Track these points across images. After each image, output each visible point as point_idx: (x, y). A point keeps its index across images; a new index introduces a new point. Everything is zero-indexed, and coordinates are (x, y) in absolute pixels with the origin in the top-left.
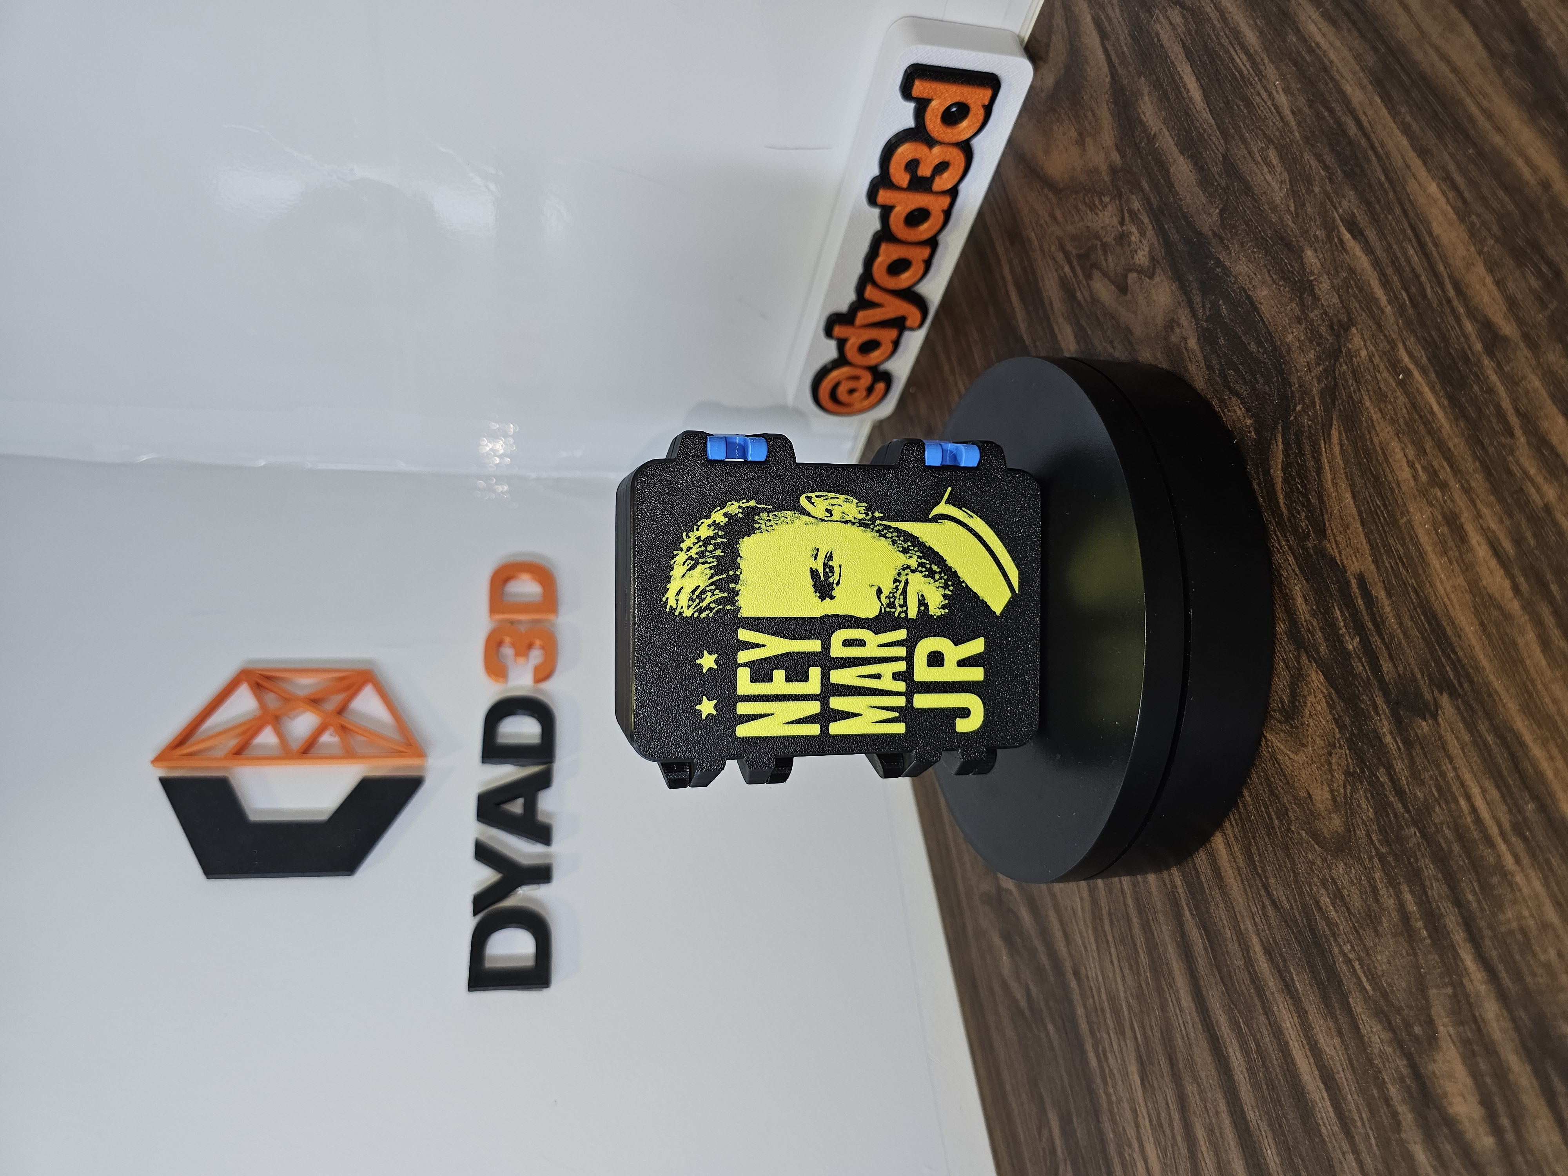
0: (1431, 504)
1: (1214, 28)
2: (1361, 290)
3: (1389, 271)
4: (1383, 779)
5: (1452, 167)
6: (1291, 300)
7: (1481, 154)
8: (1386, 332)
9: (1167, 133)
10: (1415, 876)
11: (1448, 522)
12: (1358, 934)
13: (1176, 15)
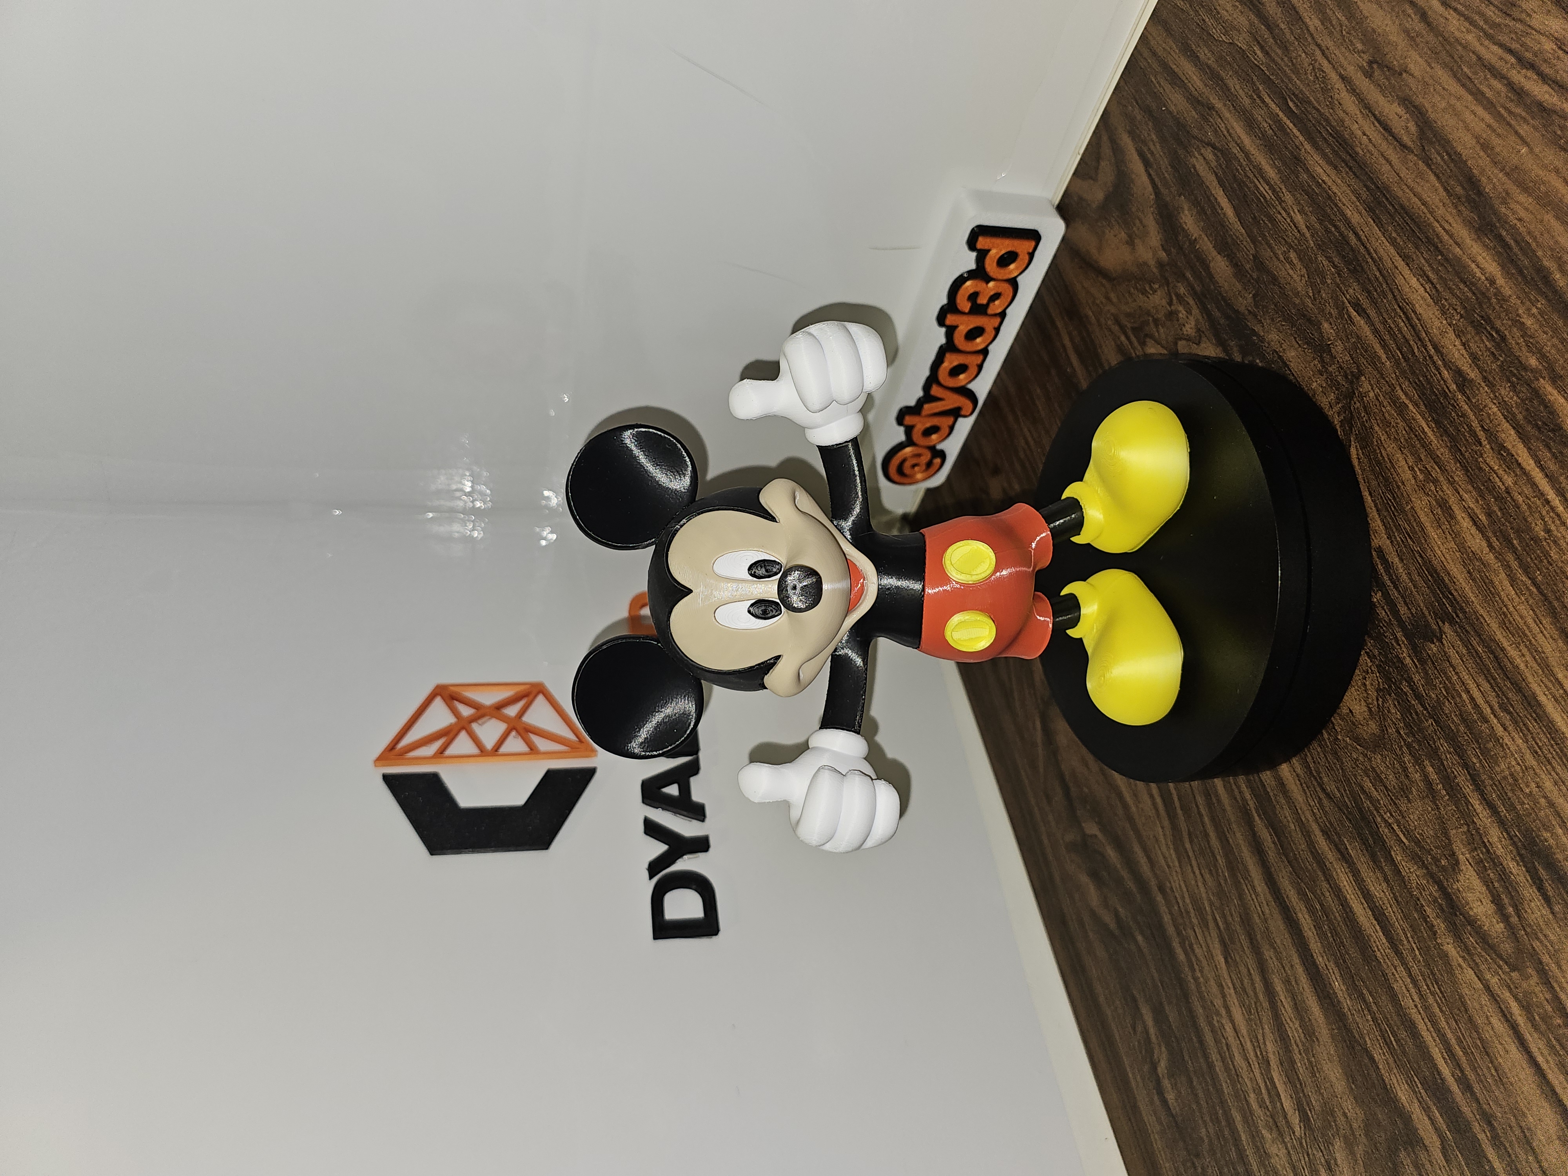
0: (1428, 495)
1: (1240, 165)
2: (1366, 351)
3: (1387, 337)
4: (1406, 689)
5: (1427, 268)
6: (1314, 358)
7: (1447, 260)
8: (1387, 379)
9: (1206, 239)
10: (1434, 755)
11: (1440, 506)
12: (1395, 804)
13: (1209, 153)
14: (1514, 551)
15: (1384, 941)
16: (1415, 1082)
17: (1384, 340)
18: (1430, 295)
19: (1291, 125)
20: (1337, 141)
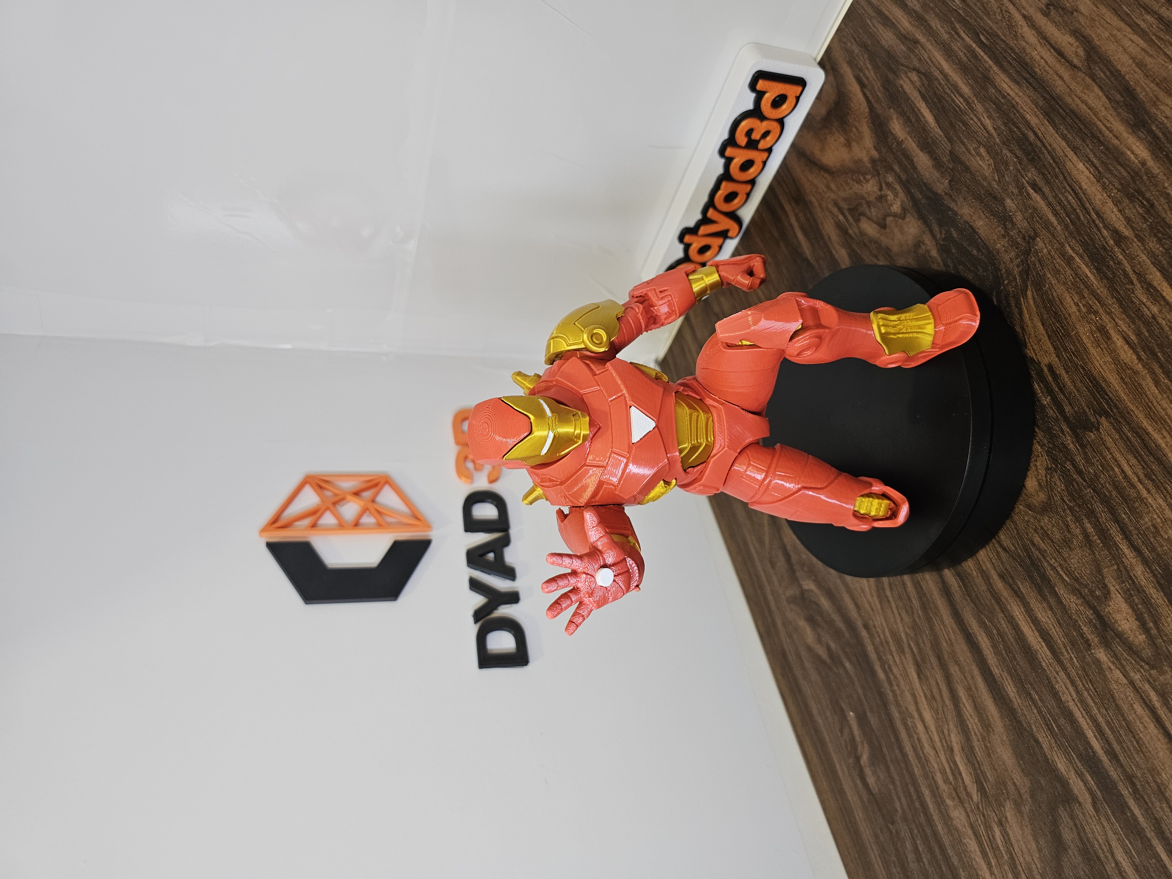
0: (1089, 323)
1: (940, 84)
2: (1041, 219)
3: (1058, 208)
4: (1070, 467)
5: (1091, 156)
6: (999, 226)
7: (1107, 149)
8: (1058, 239)
9: (910, 140)
10: (1091, 514)
11: (1099, 330)
12: (1059, 552)
13: (914, 76)
14: (1158, 360)
15: (1048, 653)
16: (1072, 756)
17: (1055, 210)
18: (1094, 176)
19: (982, 54)
20: (1020, 64)
